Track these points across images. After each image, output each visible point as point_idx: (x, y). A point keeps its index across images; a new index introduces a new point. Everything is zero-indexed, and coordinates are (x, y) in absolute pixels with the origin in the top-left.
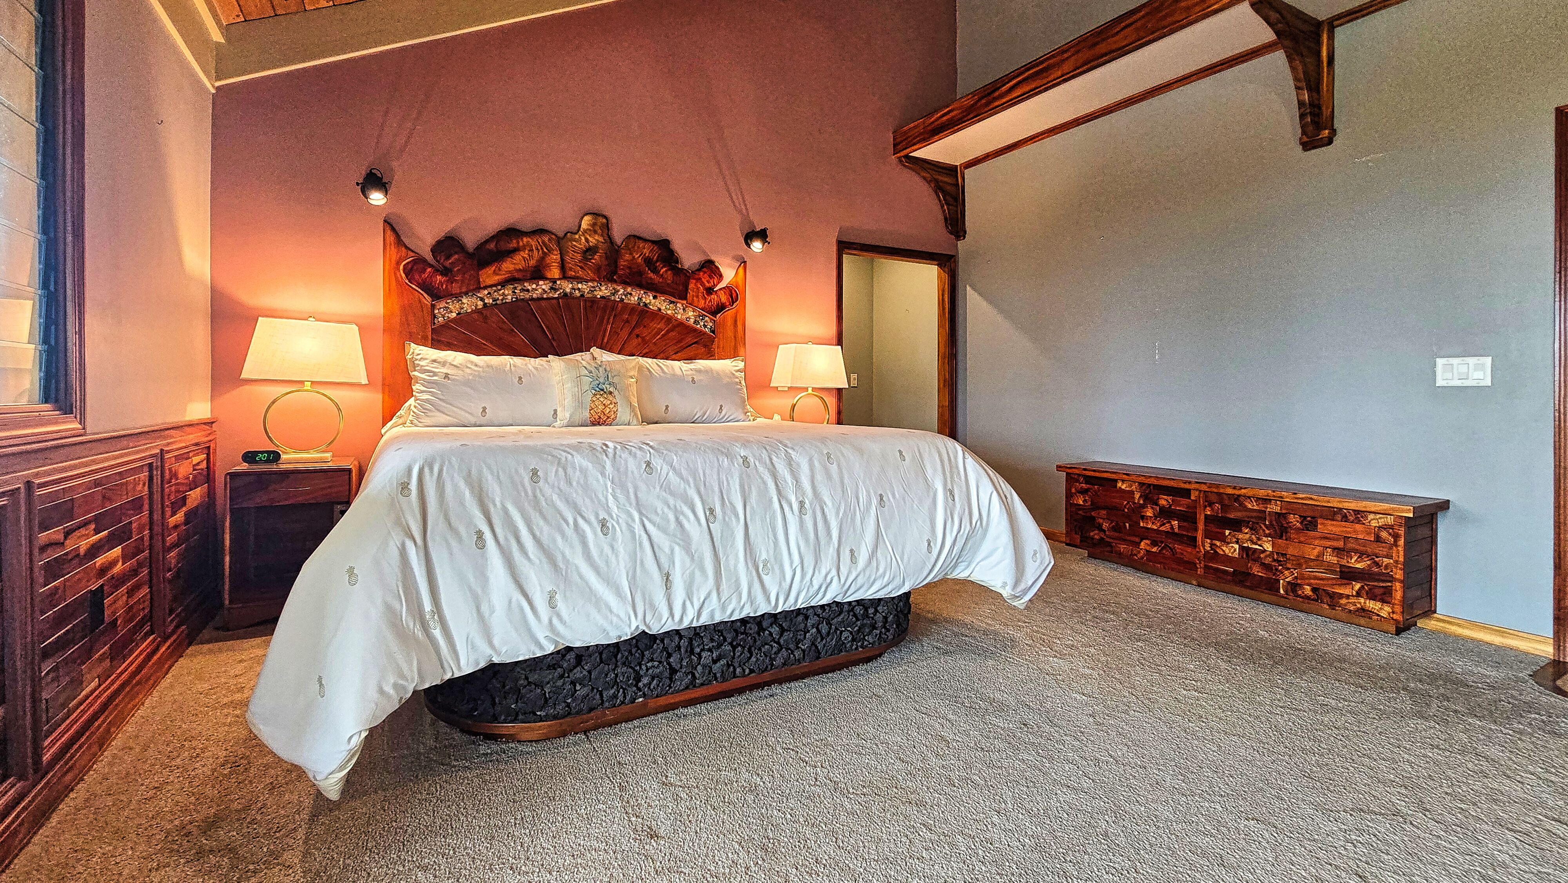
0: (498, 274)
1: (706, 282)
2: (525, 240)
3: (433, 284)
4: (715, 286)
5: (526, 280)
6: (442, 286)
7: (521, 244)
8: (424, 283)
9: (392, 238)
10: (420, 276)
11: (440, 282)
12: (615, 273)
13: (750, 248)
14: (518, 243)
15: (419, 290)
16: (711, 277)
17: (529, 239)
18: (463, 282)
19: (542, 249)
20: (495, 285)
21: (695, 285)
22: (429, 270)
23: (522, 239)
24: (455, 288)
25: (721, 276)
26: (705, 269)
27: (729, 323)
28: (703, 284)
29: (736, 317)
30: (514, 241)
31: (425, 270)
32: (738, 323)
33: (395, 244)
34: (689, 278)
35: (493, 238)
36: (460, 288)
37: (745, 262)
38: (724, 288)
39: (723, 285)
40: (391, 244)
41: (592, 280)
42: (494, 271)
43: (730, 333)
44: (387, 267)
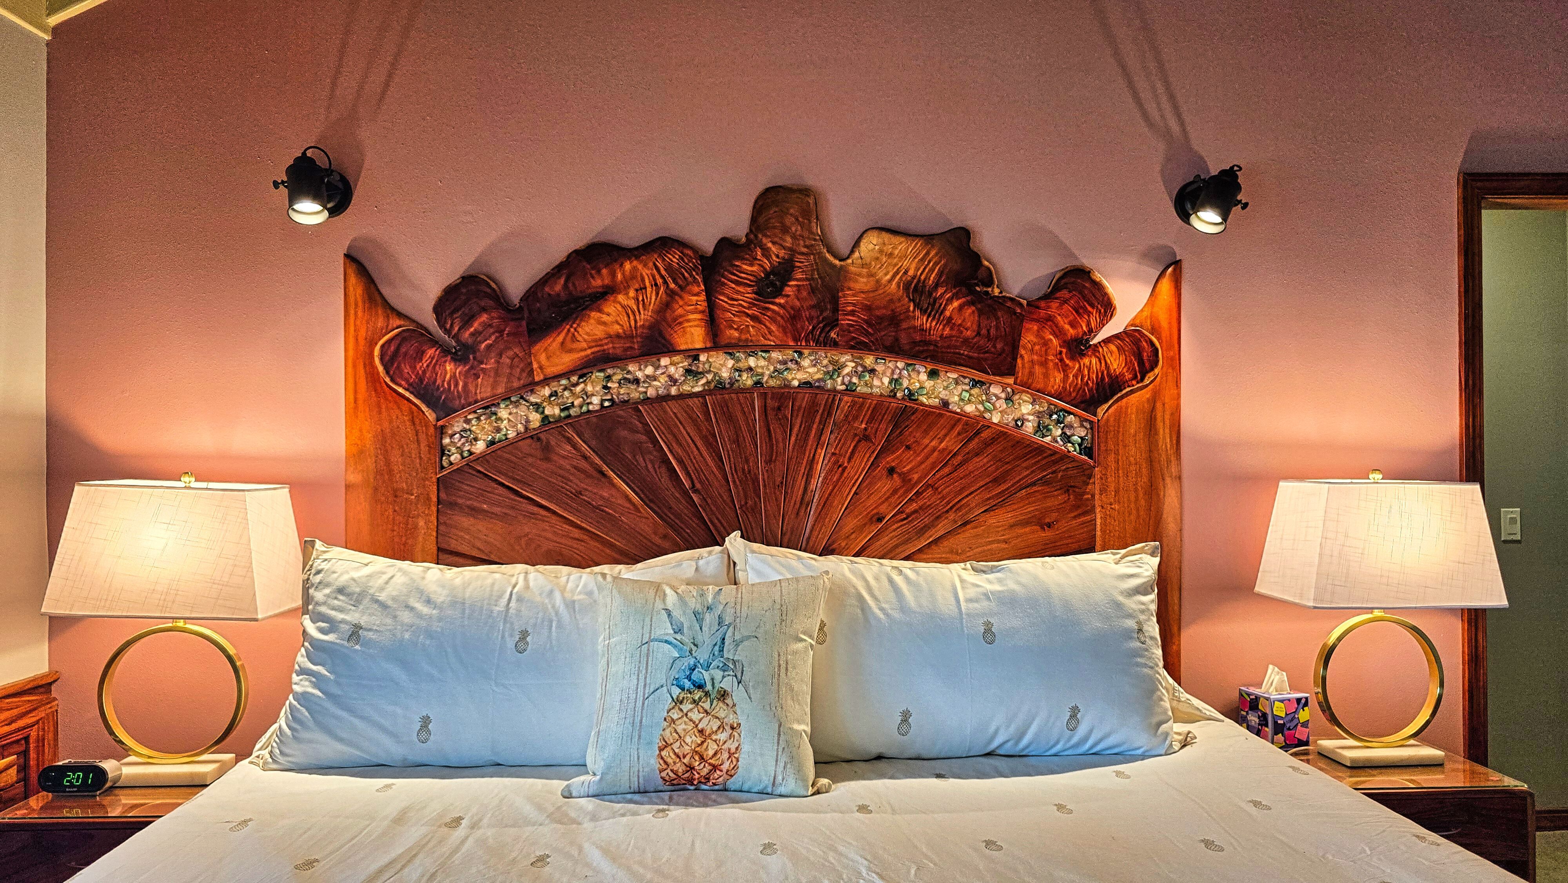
0: (571, 351)
1: (1067, 327)
2: (628, 266)
3: (439, 381)
4: (1091, 332)
5: (634, 358)
6: (456, 385)
7: (619, 276)
8: (421, 380)
9: (359, 291)
10: (413, 368)
11: (454, 376)
12: (833, 323)
13: (1189, 224)
14: (613, 275)
15: (412, 398)
16: (1079, 311)
17: (635, 263)
18: (497, 373)
19: (665, 282)
20: (566, 375)
21: (1038, 335)
22: (431, 352)
23: (621, 265)
24: (483, 389)
25: (1107, 308)
26: (1064, 294)
27: (1134, 426)
28: (1058, 332)
29: (1153, 409)
30: (604, 271)
31: (423, 352)
32: (1160, 424)
33: (364, 302)
34: (1021, 319)
35: (559, 269)
36: (494, 386)
37: (1177, 263)
38: (1117, 336)
39: (1114, 327)
40: (356, 305)
41: (779, 347)
42: (562, 343)
43: (1134, 451)
44: (351, 353)
